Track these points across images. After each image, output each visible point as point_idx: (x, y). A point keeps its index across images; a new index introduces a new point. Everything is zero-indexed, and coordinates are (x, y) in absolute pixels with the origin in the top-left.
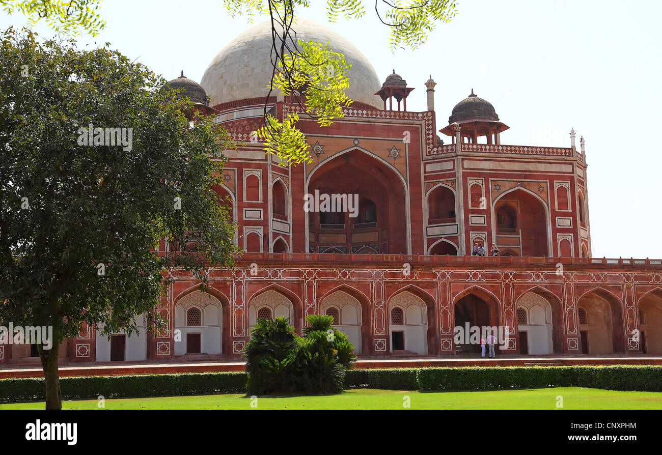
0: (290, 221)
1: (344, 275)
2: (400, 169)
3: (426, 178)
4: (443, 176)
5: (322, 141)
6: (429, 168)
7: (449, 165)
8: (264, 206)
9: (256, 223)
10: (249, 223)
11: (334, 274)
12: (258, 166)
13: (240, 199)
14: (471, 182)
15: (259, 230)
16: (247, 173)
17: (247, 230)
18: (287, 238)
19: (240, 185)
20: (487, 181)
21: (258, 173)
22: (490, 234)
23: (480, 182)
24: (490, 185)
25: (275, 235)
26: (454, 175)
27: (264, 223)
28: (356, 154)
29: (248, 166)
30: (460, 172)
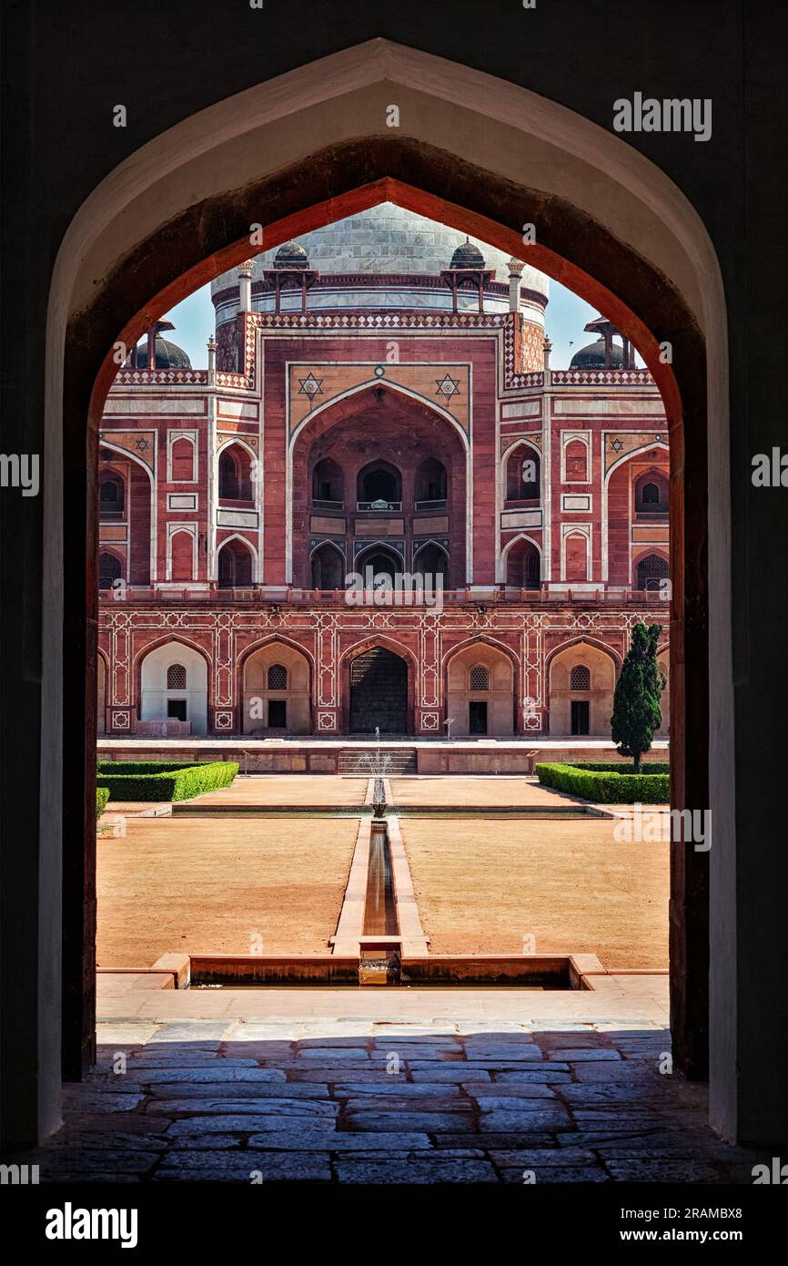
0: (259, 508)
1: (173, 620)
2: (458, 414)
3: (503, 429)
4: (526, 427)
5: (318, 373)
6: (508, 411)
7: (533, 409)
8: (202, 489)
9: (187, 517)
10: (176, 517)
11: (158, 620)
12: (193, 425)
13: (162, 480)
14: (567, 437)
15: (191, 528)
16: (174, 436)
17: (174, 528)
18: (253, 538)
19: (163, 457)
20: (596, 435)
21: (191, 436)
22: (598, 527)
23: (585, 436)
24: (603, 442)
25: (222, 535)
26: (539, 425)
27: (202, 516)
28: (379, 391)
29: (176, 424)
30: (547, 419)
